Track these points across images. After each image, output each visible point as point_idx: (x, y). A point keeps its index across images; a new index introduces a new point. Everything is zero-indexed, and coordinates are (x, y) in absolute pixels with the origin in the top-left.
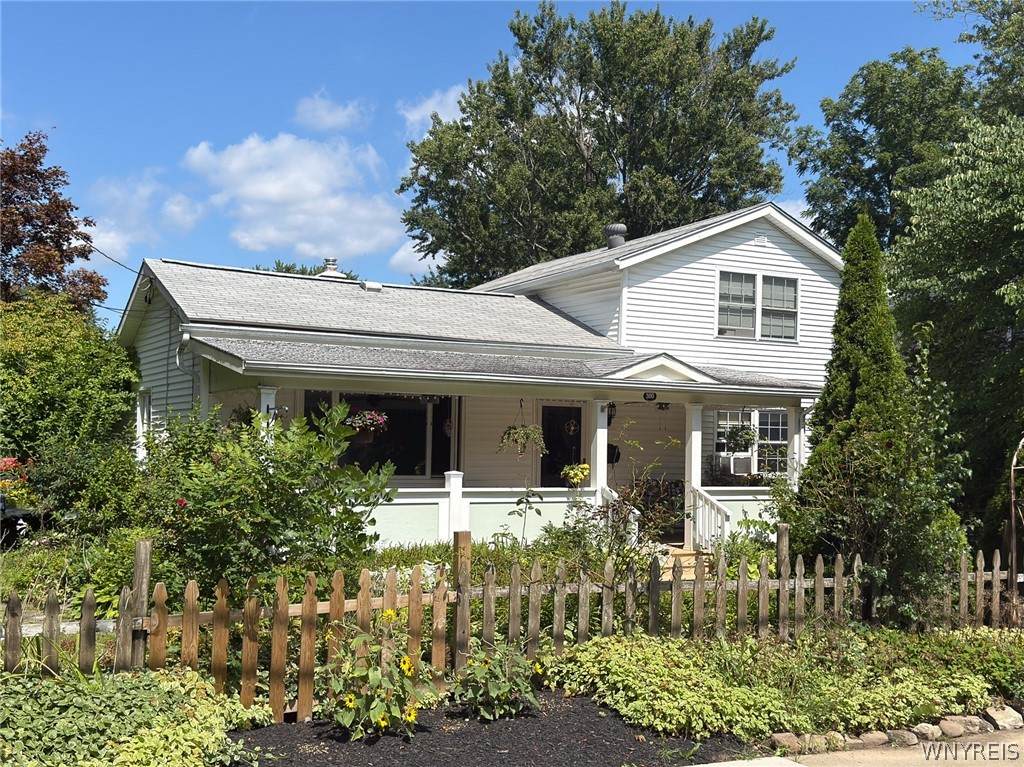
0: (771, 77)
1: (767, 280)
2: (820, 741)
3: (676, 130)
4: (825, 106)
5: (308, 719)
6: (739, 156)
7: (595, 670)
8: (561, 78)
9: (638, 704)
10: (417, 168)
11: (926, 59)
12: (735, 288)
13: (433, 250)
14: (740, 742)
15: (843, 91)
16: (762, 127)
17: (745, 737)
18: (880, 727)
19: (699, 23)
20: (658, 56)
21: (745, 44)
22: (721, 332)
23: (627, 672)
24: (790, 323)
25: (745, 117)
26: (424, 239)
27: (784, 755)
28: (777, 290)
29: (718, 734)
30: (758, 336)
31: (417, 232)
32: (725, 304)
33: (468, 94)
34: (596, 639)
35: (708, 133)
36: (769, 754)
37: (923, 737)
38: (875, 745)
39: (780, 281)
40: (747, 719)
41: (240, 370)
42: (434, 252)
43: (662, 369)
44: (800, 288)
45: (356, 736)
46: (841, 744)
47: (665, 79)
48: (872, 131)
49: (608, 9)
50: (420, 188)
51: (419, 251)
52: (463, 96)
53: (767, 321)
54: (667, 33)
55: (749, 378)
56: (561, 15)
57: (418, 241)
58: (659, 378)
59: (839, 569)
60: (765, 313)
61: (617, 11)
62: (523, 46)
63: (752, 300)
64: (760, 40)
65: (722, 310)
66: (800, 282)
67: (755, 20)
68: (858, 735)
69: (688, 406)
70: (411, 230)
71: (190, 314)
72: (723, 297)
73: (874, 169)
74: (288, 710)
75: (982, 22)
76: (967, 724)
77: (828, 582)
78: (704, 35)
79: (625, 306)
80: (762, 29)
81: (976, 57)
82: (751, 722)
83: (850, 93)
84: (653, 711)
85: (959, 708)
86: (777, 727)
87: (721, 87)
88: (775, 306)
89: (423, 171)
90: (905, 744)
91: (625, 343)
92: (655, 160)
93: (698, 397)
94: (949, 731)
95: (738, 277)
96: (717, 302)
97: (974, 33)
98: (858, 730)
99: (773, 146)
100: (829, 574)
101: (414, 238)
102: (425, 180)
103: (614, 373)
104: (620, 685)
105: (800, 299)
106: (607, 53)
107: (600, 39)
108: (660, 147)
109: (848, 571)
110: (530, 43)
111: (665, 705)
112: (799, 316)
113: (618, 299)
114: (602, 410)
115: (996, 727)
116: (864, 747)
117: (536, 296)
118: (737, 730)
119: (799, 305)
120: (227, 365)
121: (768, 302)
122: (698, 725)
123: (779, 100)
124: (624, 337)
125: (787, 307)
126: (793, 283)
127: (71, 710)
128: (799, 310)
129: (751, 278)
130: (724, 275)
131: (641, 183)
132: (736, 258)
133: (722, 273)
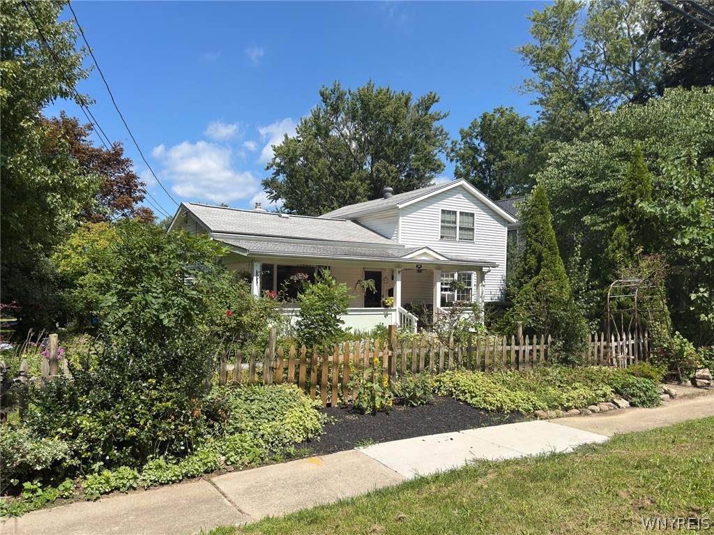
0: (438, 120)
1: (461, 213)
2: (553, 413)
3: (396, 144)
4: (462, 131)
5: (336, 406)
6: (425, 156)
7: (451, 385)
8: (342, 118)
9: (478, 398)
10: (275, 158)
11: (508, 112)
12: (448, 217)
13: (276, 198)
14: (522, 415)
15: (470, 125)
16: (435, 143)
17: (524, 412)
18: (576, 408)
19: (406, 93)
20: (388, 109)
21: (426, 104)
22: (442, 237)
23: (470, 386)
24: (471, 233)
25: (427, 138)
26: (272, 193)
27: (541, 419)
28: (465, 218)
29: (513, 411)
30: (457, 239)
31: (268, 190)
32: (443, 224)
33: (300, 125)
34: (447, 372)
35: (411, 145)
36: (534, 419)
37: (593, 411)
38: (575, 415)
39: (467, 214)
40: (524, 405)
41: (245, 254)
42: (276, 199)
43: (425, 254)
44: (475, 217)
45: (367, 412)
46: (561, 415)
47: (391, 119)
48: (482, 145)
49: (366, 87)
50: (275, 168)
51: (269, 199)
52: (298, 126)
53: (464, 232)
54: (393, 98)
55: (459, 258)
56: (344, 88)
57: (269, 194)
58: (424, 258)
59: (543, 341)
60: (461, 228)
61: (370, 87)
62: (325, 102)
63: (455, 223)
64: (433, 102)
65: (442, 227)
66: (475, 215)
67: (431, 93)
68: (567, 411)
69: (435, 271)
70: (266, 188)
71: (212, 229)
72: (442, 221)
73: (482, 162)
74: (328, 402)
75: (541, 96)
76: (608, 406)
77: (538, 347)
78: (408, 99)
79: (400, 226)
80: (434, 97)
81: (538, 112)
82: (526, 406)
83: (473, 126)
84: (485, 402)
85: (602, 399)
86: (535, 408)
87: (417, 124)
88: (465, 225)
89: (278, 160)
90: (587, 414)
91: (400, 242)
92: (386, 157)
93: (439, 267)
94: (603, 409)
95: (449, 212)
96: (440, 224)
97: (537, 100)
98: (567, 409)
99: (440, 151)
100: (538, 344)
101: (267, 192)
102: (278, 165)
103: (405, 256)
104: (467, 391)
105: (475, 222)
106: (365, 106)
107: (362, 101)
108: (389, 152)
109: (546, 343)
110: (328, 101)
111: (490, 399)
112: (475, 230)
113: (397, 222)
114: (399, 272)
115: (619, 407)
116: (570, 416)
117: (355, 221)
118: (520, 409)
119: (475, 225)
120: (237, 252)
121: (462, 224)
122: (505, 407)
123: (442, 130)
124: (400, 240)
125: (470, 226)
126: (472, 215)
127: (257, 401)
128: (475, 227)
129: (455, 213)
130: (443, 211)
131: (380, 168)
132: (449, 204)
133: (442, 210)
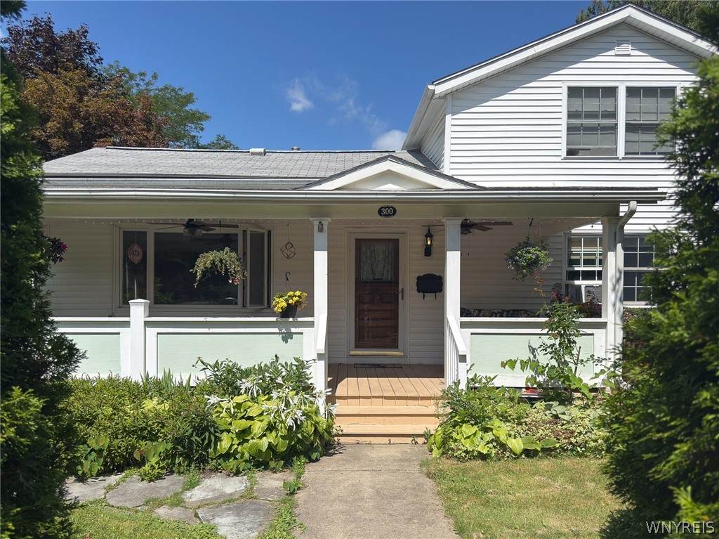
22: (571, 152)
28: (648, 103)
30: (621, 152)
32: (576, 122)
39: (650, 91)
43: (390, 176)
44: (680, 96)
53: (634, 137)
60: (630, 128)
63: (613, 115)
65: (571, 129)
66: (679, 90)
72: (572, 115)
88: (645, 120)
95: (592, 92)
96: (564, 121)
121: (635, 116)
125: (661, 120)
129: (611, 92)
130: (574, 92)
132: (589, 72)
133: (570, 89)
